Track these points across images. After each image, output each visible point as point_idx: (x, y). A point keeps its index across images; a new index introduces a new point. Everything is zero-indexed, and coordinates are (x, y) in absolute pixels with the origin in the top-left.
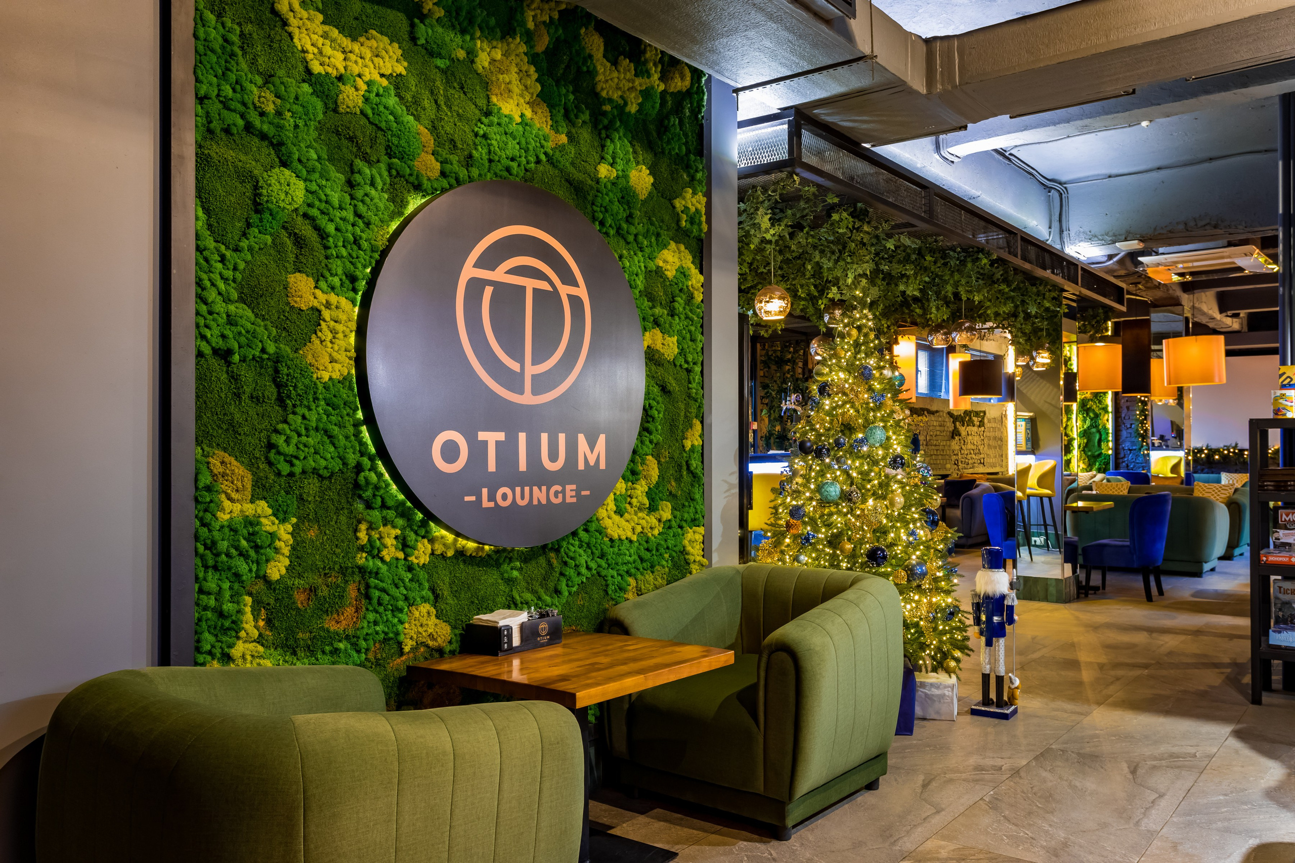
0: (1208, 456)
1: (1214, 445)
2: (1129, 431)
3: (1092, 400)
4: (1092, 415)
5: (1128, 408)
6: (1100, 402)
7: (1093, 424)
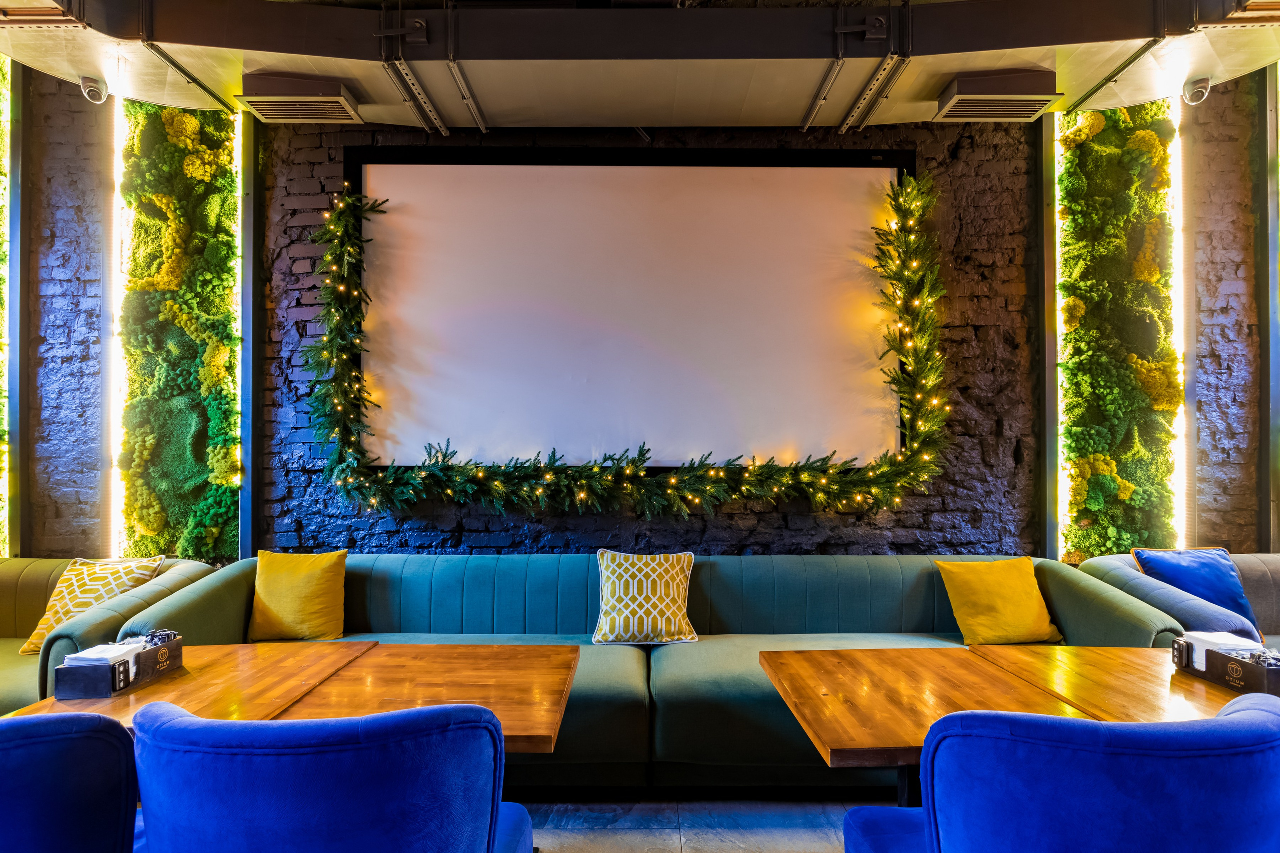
0: (556, 492)
1: (572, 457)
2: (304, 406)
3: (174, 295)
4: (172, 346)
5: (301, 328)
6: (205, 303)
7: (180, 380)
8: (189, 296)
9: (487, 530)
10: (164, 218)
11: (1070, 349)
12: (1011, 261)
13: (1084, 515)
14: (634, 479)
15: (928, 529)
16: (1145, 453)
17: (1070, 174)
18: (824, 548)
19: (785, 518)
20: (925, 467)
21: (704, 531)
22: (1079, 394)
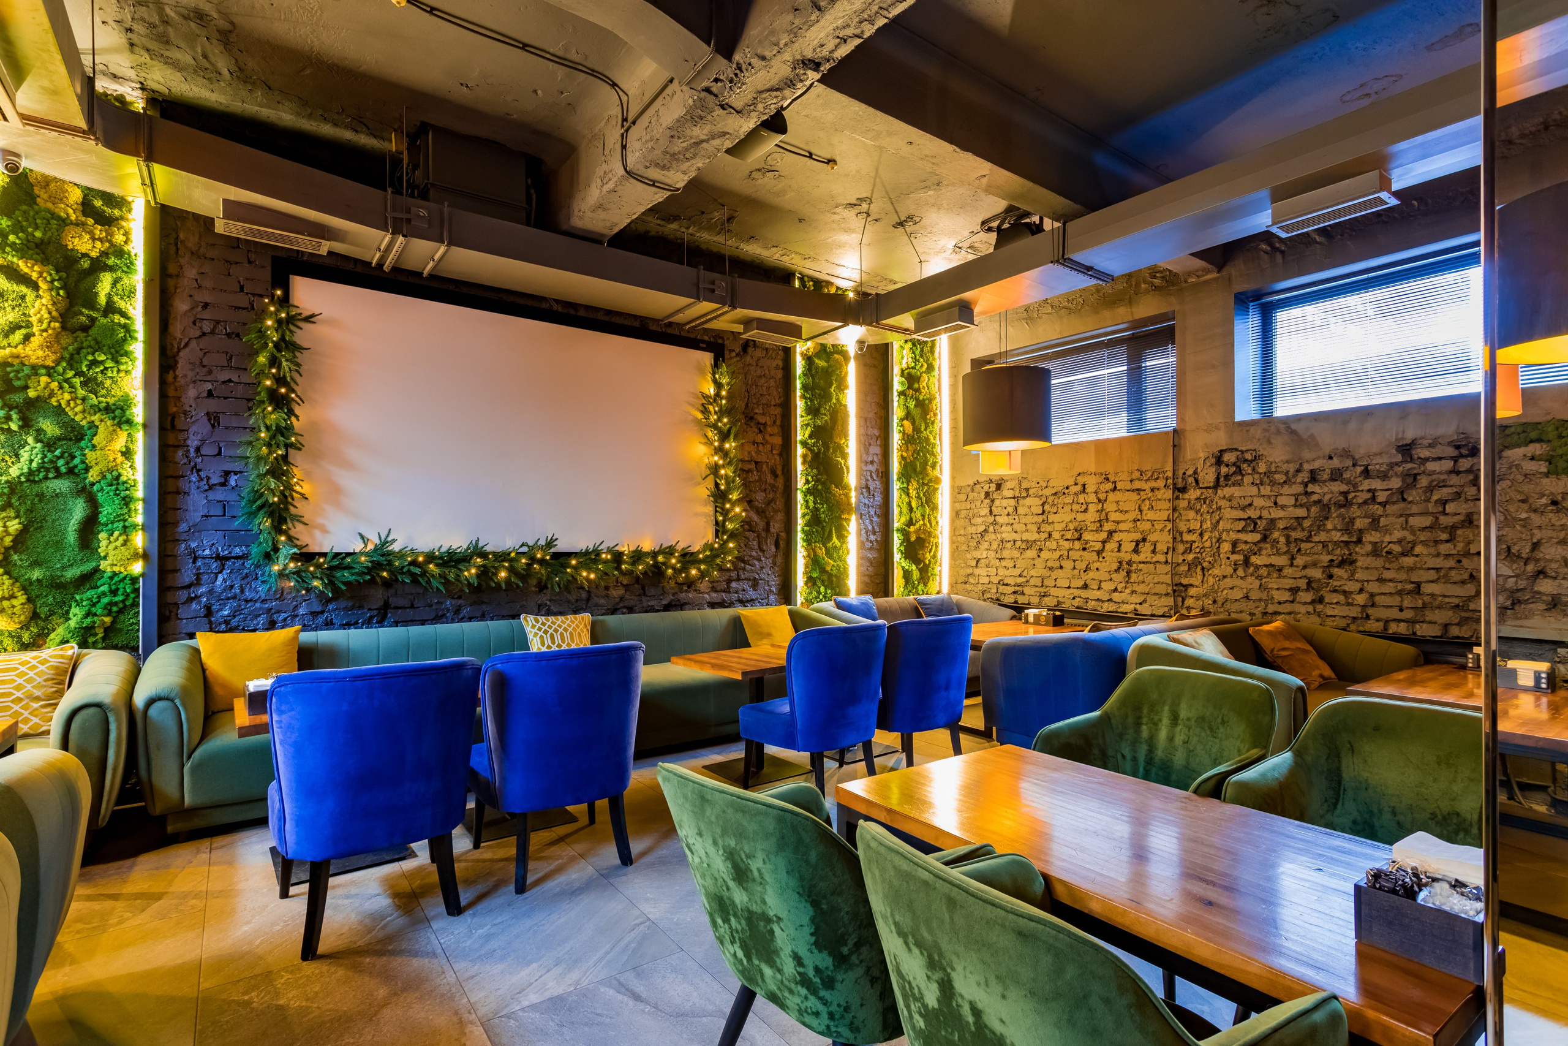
0: (485, 573)
1: (493, 545)
2: (220, 494)
3: (50, 372)
5: (213, 419)
6: (91, 384)
7: (61, 462)
8: (70, 374)
9: (412, 607)
10: (35, 287)
11: (803, 481)
12: (774, 422)
13: (811, 581)
14: (542, 562)
15: (729, 592)
16: (837, 543)
17: (804, 375)
18: (667, 608)
19: (643, 588)
20: (730, 552)
21: (588, 600)
22: (807, 507)
